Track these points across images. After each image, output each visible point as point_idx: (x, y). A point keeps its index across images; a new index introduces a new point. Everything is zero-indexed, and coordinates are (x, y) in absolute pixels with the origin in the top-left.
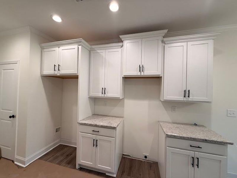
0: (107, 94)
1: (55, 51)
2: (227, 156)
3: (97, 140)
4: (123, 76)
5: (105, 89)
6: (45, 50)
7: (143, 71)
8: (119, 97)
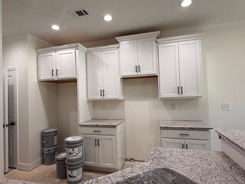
0: (105, 96)
1: (51, 55)
2: (210, 140)
3: (98, 140)
4: (121, 77)
5: (104, 90)
6: (41, 55)
7: (139, 71)
8: (119, 98)
